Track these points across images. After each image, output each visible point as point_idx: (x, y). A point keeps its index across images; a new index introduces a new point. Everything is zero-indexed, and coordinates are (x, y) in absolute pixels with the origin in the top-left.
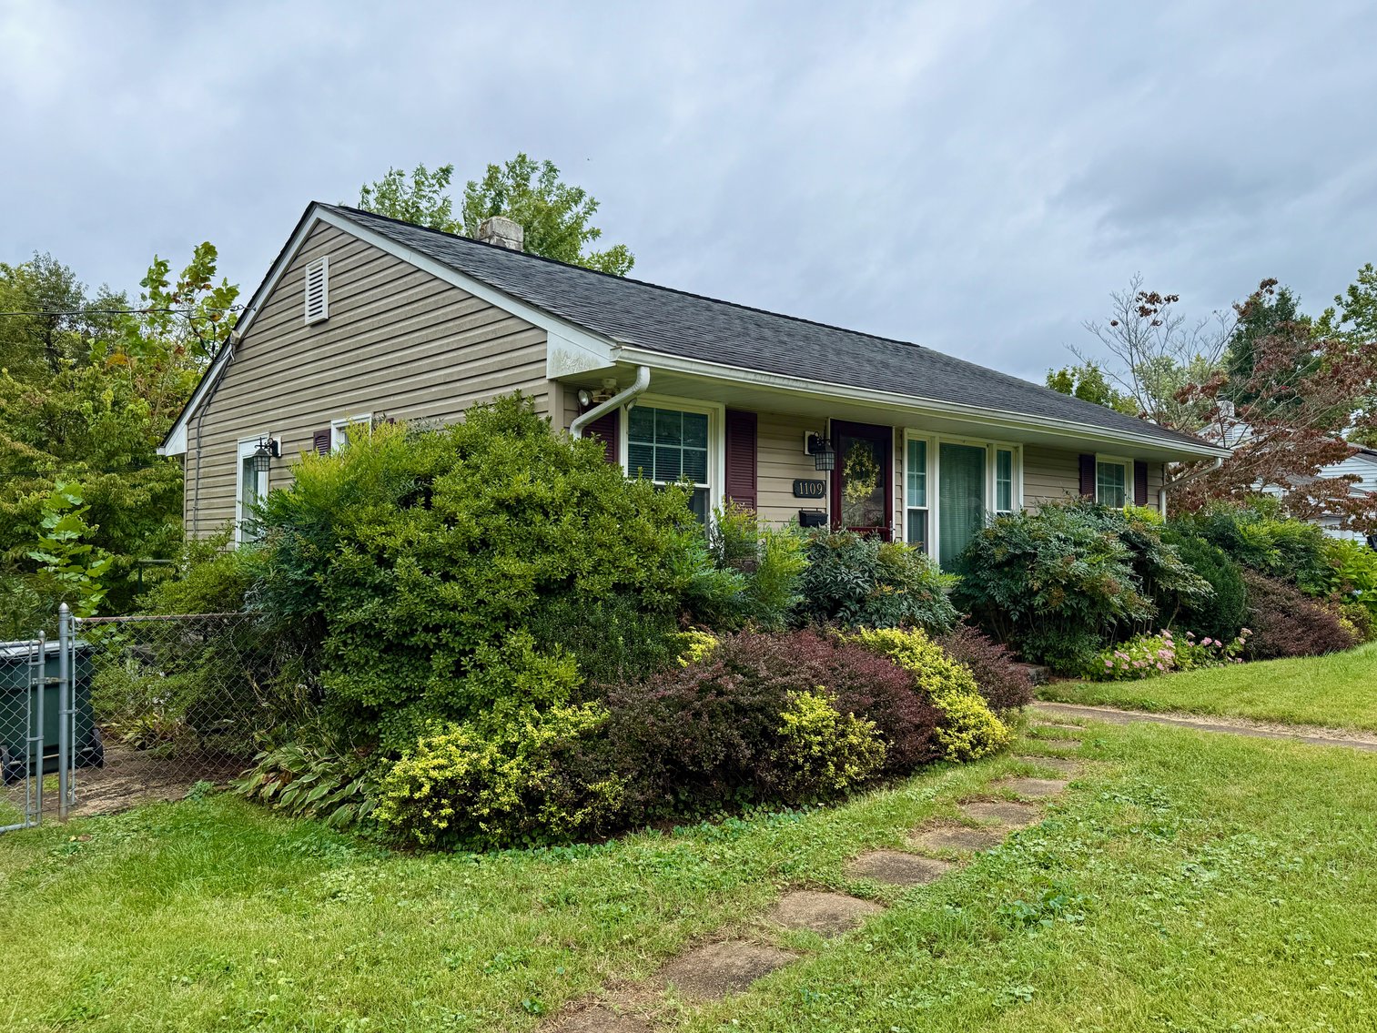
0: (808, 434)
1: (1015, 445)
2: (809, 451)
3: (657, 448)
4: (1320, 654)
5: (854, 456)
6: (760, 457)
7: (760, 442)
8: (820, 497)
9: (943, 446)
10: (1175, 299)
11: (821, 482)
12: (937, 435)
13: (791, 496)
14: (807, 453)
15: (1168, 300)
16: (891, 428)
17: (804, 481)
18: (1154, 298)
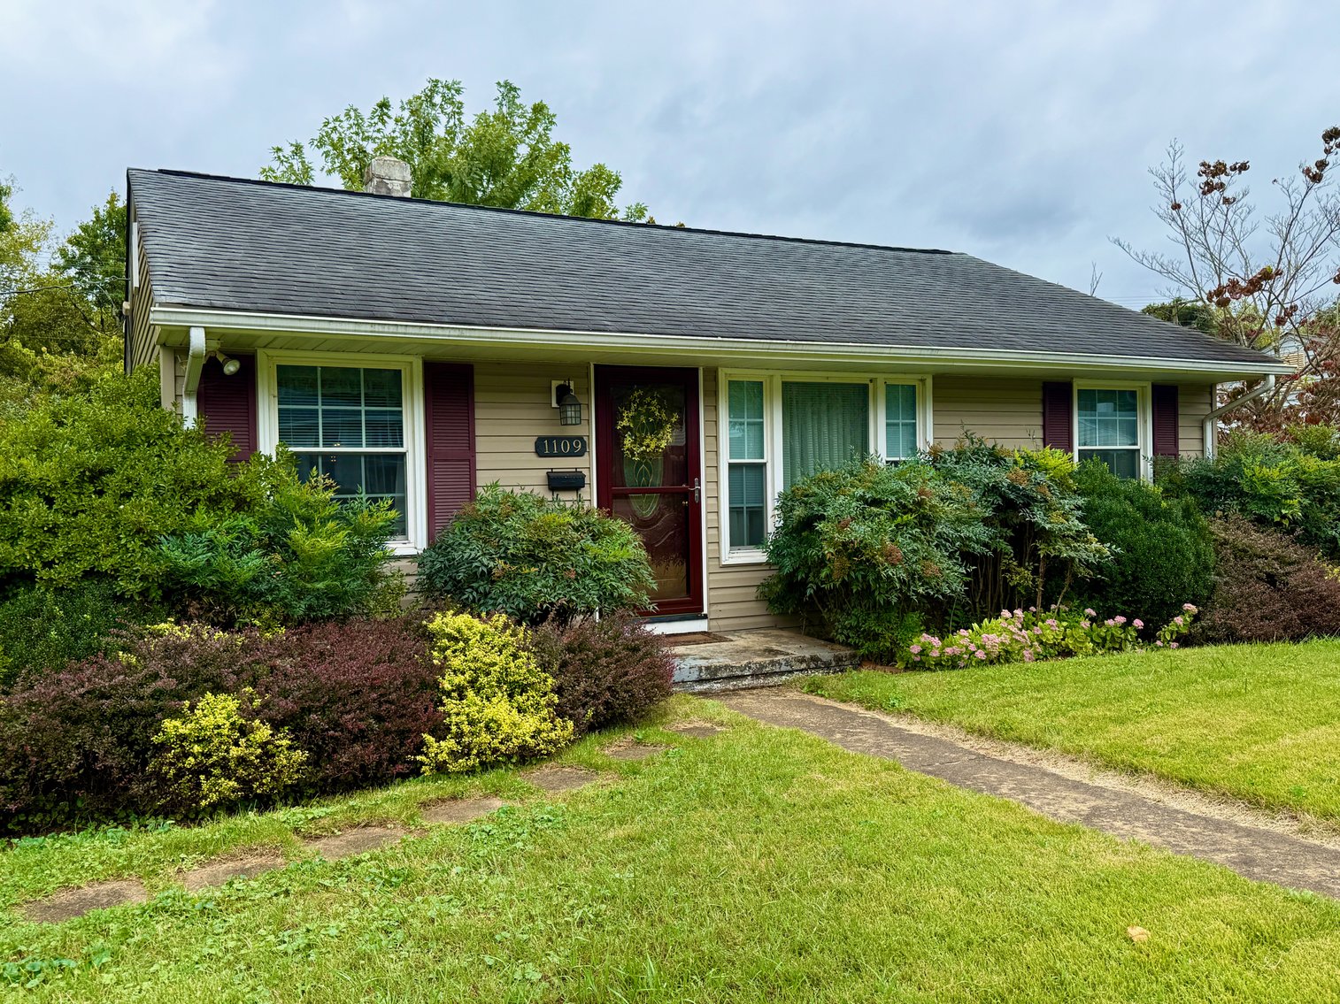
0: (555, 384)
1: (920, 377)
2: (558, 402)
3: (323, 411)
4: (1296, 639)
5: (634, 406)
6: (479, 414)
7: (478, 397)
8: (581, 454)
9: (787, 386)
10: (1244, 167)
11: (581, 438)
12: (778, 373)
13: (534, 456)
14: (554, 405)
15: (1233, 169)
16: (696, 370)
17: (550, 439)
18: (1220, 169)
